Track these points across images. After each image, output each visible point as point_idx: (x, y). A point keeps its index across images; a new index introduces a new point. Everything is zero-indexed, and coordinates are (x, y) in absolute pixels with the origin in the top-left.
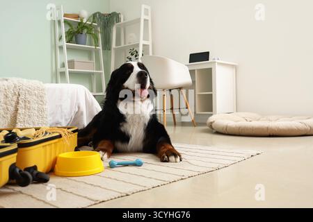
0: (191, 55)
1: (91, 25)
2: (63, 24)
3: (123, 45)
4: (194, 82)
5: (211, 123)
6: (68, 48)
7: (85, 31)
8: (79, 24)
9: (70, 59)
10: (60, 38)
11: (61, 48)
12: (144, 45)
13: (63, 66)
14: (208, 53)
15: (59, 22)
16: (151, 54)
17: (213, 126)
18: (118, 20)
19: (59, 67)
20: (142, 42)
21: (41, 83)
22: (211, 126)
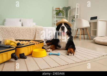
0: (91, 18)
1: (62, 11)
2: (55, 11)
3: (71, 15)
4: (91, 26)
5: (94, 40)
6: (56, 17)
7: (61, 12)
8: (59, 10)
9: (56, 20)
10: (54, 15)
11: (54, 17)
12: (77, 15)
13: (55, 22)
14: (97, 17)
15: (54, 10)
16: (79, 18)
17: (95, 41)
18: (70, 8)
19: (54, 22)
20: (76, 14)
21: (43, 27)
22: (94, 41)
